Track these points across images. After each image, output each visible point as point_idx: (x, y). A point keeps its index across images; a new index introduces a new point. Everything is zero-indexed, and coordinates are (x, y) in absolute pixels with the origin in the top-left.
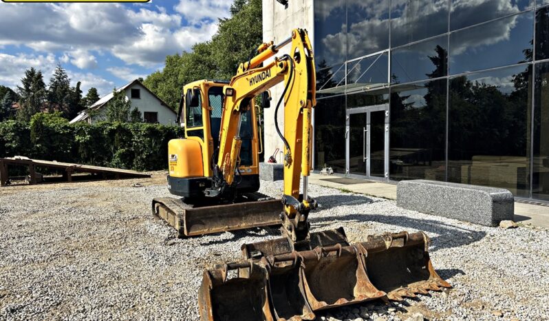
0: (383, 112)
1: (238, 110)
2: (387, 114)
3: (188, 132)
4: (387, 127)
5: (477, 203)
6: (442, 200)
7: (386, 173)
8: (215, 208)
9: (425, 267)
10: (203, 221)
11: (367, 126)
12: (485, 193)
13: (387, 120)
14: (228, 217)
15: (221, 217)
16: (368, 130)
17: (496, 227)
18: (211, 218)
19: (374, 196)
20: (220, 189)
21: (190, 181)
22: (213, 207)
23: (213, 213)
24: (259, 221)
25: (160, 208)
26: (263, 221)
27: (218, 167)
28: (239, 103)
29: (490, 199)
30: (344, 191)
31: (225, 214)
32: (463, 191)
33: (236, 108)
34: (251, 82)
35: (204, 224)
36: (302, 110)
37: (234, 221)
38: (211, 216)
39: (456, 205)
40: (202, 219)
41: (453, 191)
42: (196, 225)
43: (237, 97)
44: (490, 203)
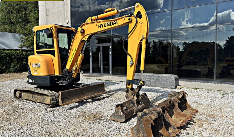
0: (109, 46)
1: (86, 40)
2: (110, 47)
3: (37, 52)
4: (110, 53)
5: (169, 80)
6: (153, 80)
7: (110, 72)
8: (74, 90)
9: (184, 105)
10: (69, 97)
11: (101, 52)
12: (172, 76)
13: (111, 50)
14: (79, 94)
15: (76, 95)
16: (101, 54)
17: (176, 89)
18: (71, 95)
19: (115, 81)
20: (68, 81)
21: (50, 77)
22: (72, 89)
23: (72, 93)
24: (91, 95)
25: (22, 94)
26: (92, 95)
27: (67, 69)
28: (87, 37)
29: (174, 78)
30: (100, 80)
31: (77, 93)
32: (163, 76)
33: (84, 39)
34: (99, 26)
35: (68, 99)
36: (142, 40)
37: (81, 96)
38: (72, 94)
39: (160, 82)
40: (68, 96)
41: (158, 76)
42: (65, 100)
43: (86, 34)
44: (174, 80)
